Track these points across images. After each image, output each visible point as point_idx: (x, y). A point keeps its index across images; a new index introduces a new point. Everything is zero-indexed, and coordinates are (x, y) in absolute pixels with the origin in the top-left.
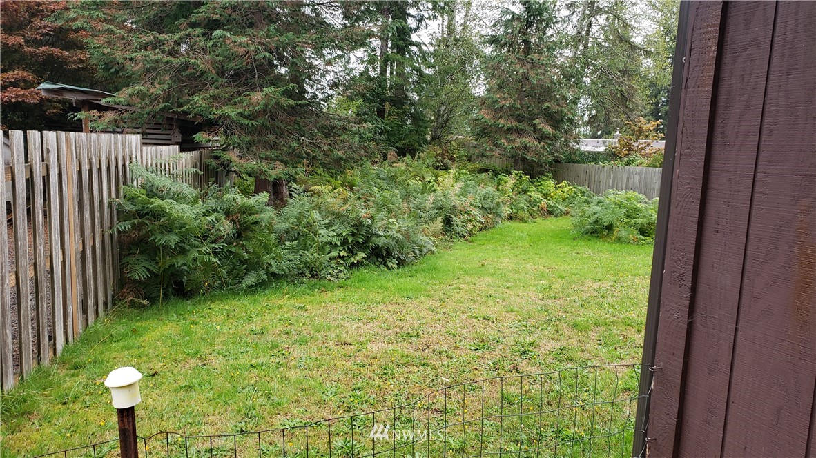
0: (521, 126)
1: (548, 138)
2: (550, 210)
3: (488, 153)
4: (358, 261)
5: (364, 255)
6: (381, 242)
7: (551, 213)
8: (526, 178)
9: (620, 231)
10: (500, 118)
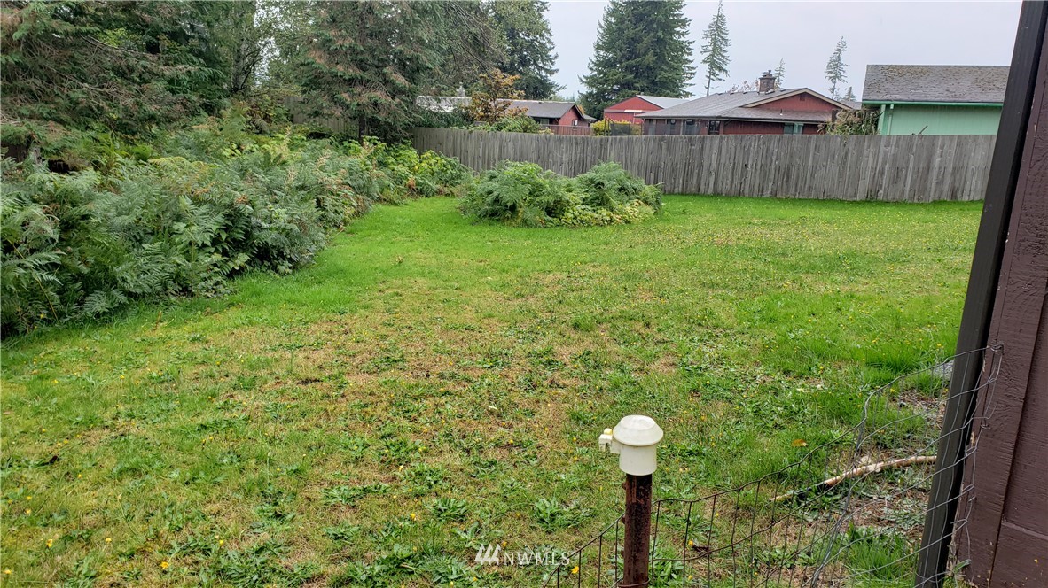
0: (366, 76)
1: (403, 93)
2: (419, 188)
3: (325, 111)
4: (240, 266)
5: (247, 258)
6: (270, 237)
7: (421, 192)
8: (382, 145)
9: (525, 212)
10: (337, 63)
